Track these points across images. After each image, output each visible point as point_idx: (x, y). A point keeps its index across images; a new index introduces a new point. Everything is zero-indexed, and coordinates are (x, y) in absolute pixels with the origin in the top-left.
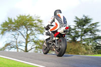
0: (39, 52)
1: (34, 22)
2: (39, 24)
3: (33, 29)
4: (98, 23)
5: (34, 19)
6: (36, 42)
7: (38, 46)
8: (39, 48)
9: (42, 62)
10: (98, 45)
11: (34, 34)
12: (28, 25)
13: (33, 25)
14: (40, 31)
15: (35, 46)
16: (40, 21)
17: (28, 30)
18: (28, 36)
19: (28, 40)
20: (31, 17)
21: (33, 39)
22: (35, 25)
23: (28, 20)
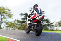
0: (9, 29)
1: (6, 11)
2: (8, 12)
3: (5, 15)
4: (44, 11)
5: (6, 9)
6: (7, 23)
7: (8, 25)
8: (8, 27)
9: (10, 35)
10: (44, 25)
11: (5, 18)
12: (2, 13)
13: (5, 13)
14: (9, 16)
15: (6, 26)
16: (9, 10)
17: (2, 16)
18: (2, 19)
19: (2, 22)
20: (3, 8)
21: (5, 21)
22: (6, 13)
23: (2, 10)
